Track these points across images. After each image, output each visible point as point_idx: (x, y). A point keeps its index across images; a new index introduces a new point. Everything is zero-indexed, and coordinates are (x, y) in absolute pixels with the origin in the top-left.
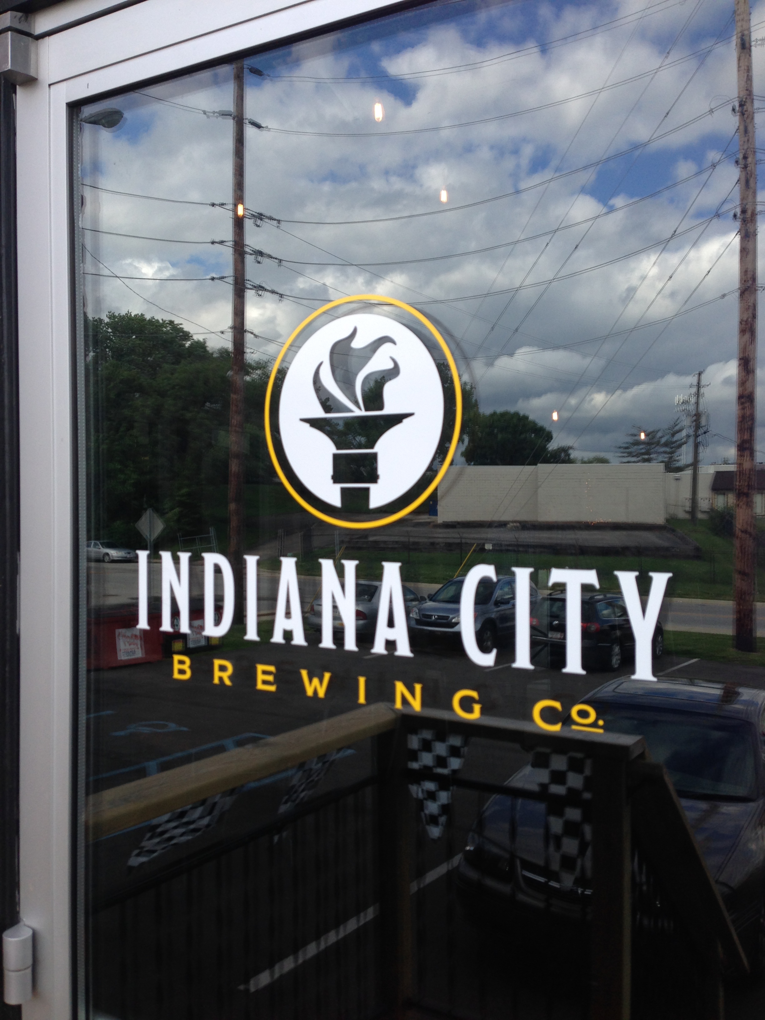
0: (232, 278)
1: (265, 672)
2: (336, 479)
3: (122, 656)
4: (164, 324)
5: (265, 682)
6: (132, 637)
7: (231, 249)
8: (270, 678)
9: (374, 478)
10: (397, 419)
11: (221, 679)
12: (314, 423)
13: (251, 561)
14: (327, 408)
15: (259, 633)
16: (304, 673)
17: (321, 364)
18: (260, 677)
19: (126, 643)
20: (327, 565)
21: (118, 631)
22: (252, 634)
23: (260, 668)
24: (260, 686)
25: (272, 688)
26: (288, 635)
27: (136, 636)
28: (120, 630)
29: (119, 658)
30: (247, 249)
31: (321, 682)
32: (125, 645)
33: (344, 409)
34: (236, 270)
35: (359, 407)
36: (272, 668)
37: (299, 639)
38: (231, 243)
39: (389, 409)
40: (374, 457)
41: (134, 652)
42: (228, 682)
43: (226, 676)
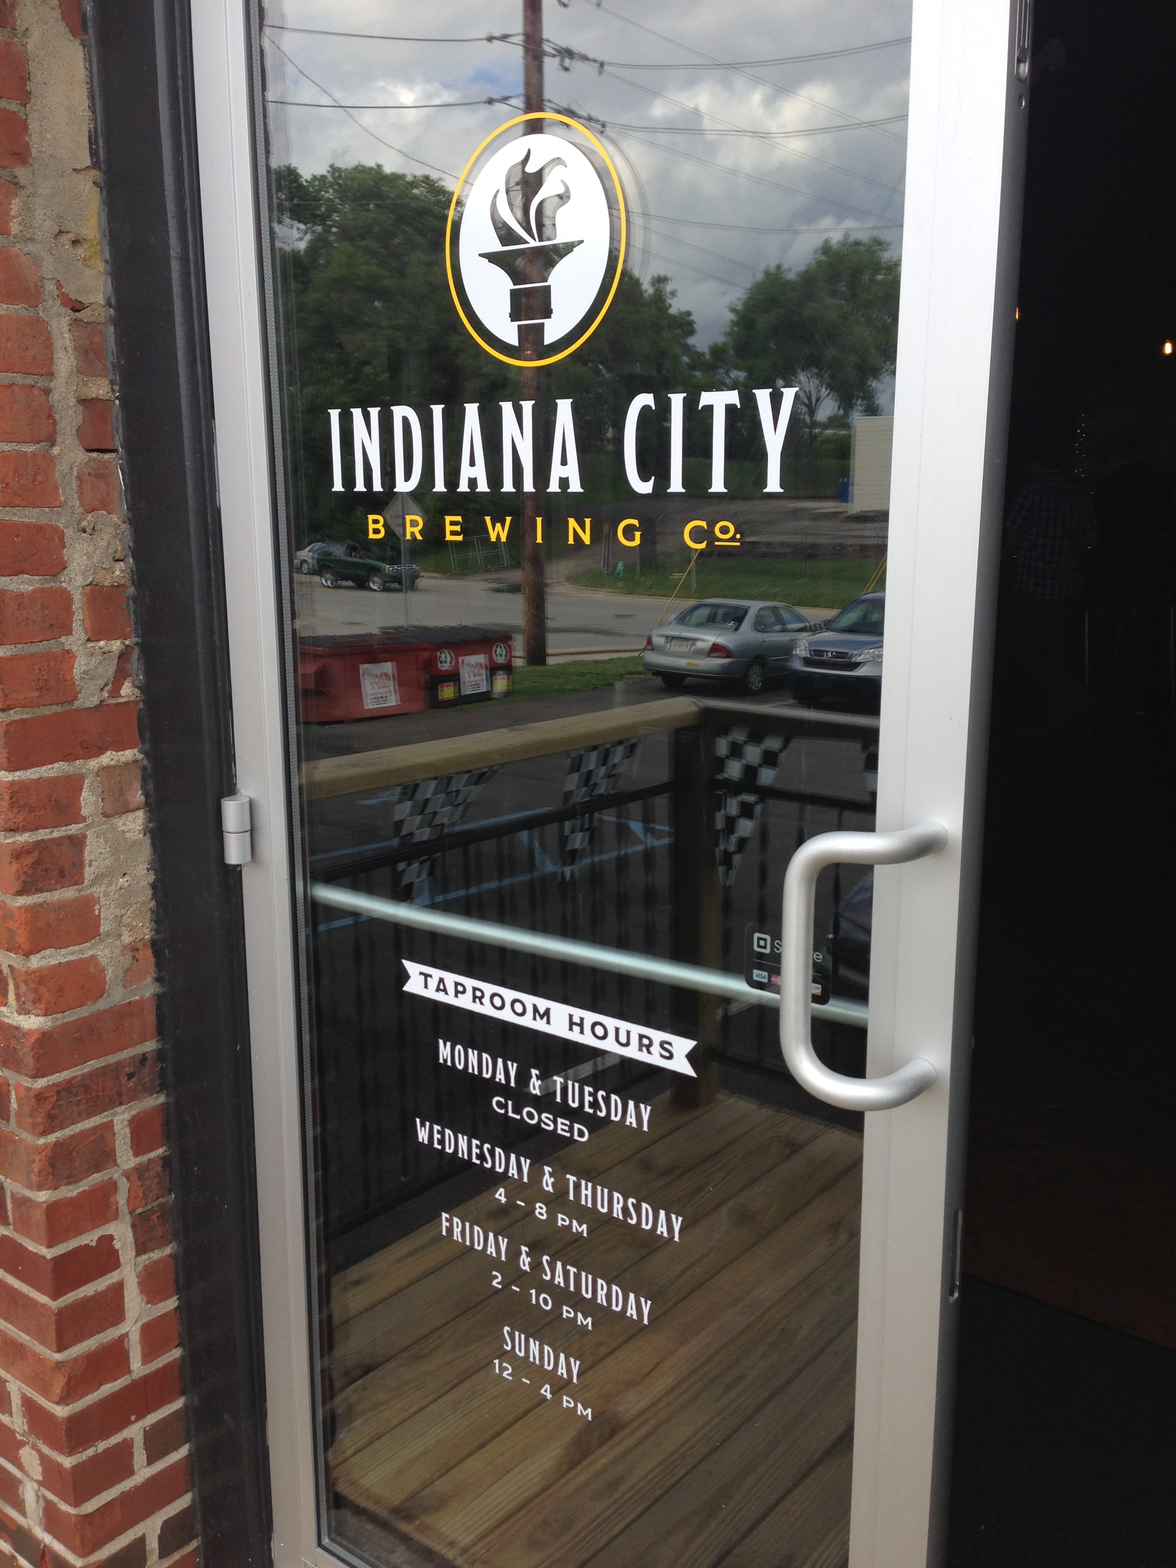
0: (522, 99)
1: (452, 523)
2: (514, 317)
3: (369, 704)
4: (413, 184)
5: (453, 533)
6: (381, 675)
7: (522, 47)
8: (458, 528)
9: (547, 313)
10: (569, 248)
11: (412, 534)
12: (493, 258)
13: (437, 410)
14: (504, 241)
15: (446, 485)
16: (488, 519)
17: (498, 191)
18: (449, 528)
19: (375, 686)
20: (507, 408)
21: (363, 667)
22: (440, 486)
23: (448, 519)
24: (449, 537)
25: (460, 538)
26: (473, 482)
27: (386, 675)
28: (366, 666)
29: (366, 708)
30: (547, 48)
31: (503, 526)
32: (374, 688)
33: (521, 241)
34: (528, 84)
35: (535, 240)
36: (459, 518)
37: (483, 487)
38: (521, 38)
39: (561, 238)
40: (548, 289)
41: (384, 698)
42: (419, 537)
43: (416, 530)
